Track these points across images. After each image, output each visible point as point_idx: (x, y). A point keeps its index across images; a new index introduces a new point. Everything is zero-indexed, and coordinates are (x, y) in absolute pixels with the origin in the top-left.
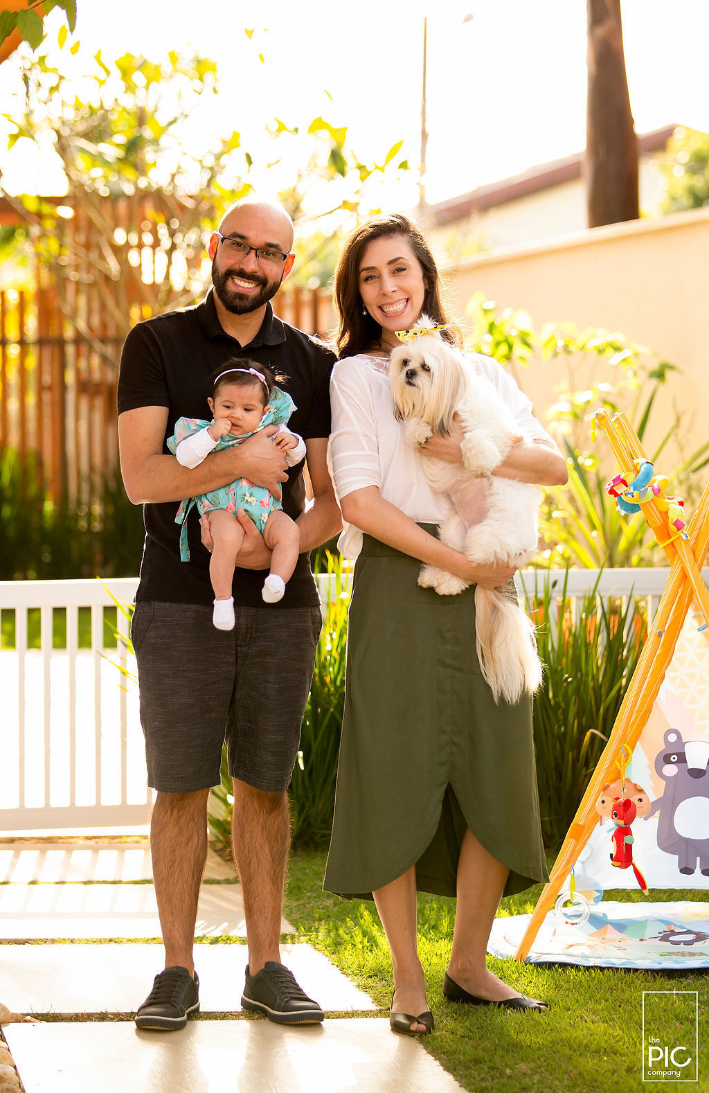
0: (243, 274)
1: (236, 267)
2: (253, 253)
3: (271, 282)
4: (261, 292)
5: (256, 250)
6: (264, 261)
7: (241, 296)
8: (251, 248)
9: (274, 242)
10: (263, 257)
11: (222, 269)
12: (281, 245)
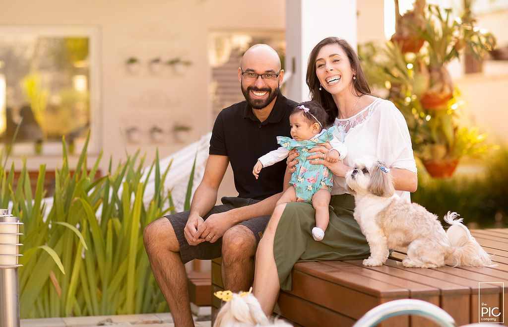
0: (257, 89)
1: (253, 86)
2: (260, 77)
3: (273, 90)
4: (269, 96)
5: (261, 75)
6: (266, 79)
7: (259, 101)
8: (259, 75)
9: (270, 69)
10: (266, 78)
11: (246, 88)
12: (274, 70)
